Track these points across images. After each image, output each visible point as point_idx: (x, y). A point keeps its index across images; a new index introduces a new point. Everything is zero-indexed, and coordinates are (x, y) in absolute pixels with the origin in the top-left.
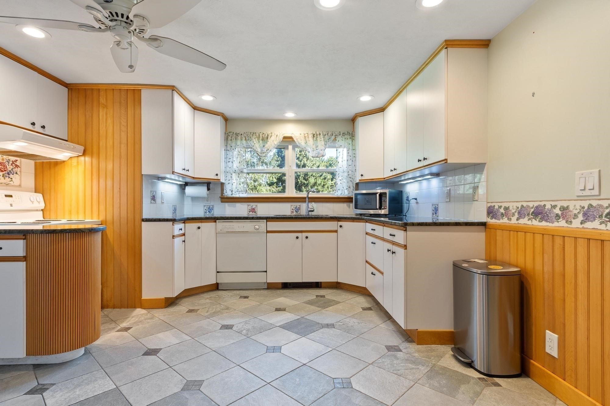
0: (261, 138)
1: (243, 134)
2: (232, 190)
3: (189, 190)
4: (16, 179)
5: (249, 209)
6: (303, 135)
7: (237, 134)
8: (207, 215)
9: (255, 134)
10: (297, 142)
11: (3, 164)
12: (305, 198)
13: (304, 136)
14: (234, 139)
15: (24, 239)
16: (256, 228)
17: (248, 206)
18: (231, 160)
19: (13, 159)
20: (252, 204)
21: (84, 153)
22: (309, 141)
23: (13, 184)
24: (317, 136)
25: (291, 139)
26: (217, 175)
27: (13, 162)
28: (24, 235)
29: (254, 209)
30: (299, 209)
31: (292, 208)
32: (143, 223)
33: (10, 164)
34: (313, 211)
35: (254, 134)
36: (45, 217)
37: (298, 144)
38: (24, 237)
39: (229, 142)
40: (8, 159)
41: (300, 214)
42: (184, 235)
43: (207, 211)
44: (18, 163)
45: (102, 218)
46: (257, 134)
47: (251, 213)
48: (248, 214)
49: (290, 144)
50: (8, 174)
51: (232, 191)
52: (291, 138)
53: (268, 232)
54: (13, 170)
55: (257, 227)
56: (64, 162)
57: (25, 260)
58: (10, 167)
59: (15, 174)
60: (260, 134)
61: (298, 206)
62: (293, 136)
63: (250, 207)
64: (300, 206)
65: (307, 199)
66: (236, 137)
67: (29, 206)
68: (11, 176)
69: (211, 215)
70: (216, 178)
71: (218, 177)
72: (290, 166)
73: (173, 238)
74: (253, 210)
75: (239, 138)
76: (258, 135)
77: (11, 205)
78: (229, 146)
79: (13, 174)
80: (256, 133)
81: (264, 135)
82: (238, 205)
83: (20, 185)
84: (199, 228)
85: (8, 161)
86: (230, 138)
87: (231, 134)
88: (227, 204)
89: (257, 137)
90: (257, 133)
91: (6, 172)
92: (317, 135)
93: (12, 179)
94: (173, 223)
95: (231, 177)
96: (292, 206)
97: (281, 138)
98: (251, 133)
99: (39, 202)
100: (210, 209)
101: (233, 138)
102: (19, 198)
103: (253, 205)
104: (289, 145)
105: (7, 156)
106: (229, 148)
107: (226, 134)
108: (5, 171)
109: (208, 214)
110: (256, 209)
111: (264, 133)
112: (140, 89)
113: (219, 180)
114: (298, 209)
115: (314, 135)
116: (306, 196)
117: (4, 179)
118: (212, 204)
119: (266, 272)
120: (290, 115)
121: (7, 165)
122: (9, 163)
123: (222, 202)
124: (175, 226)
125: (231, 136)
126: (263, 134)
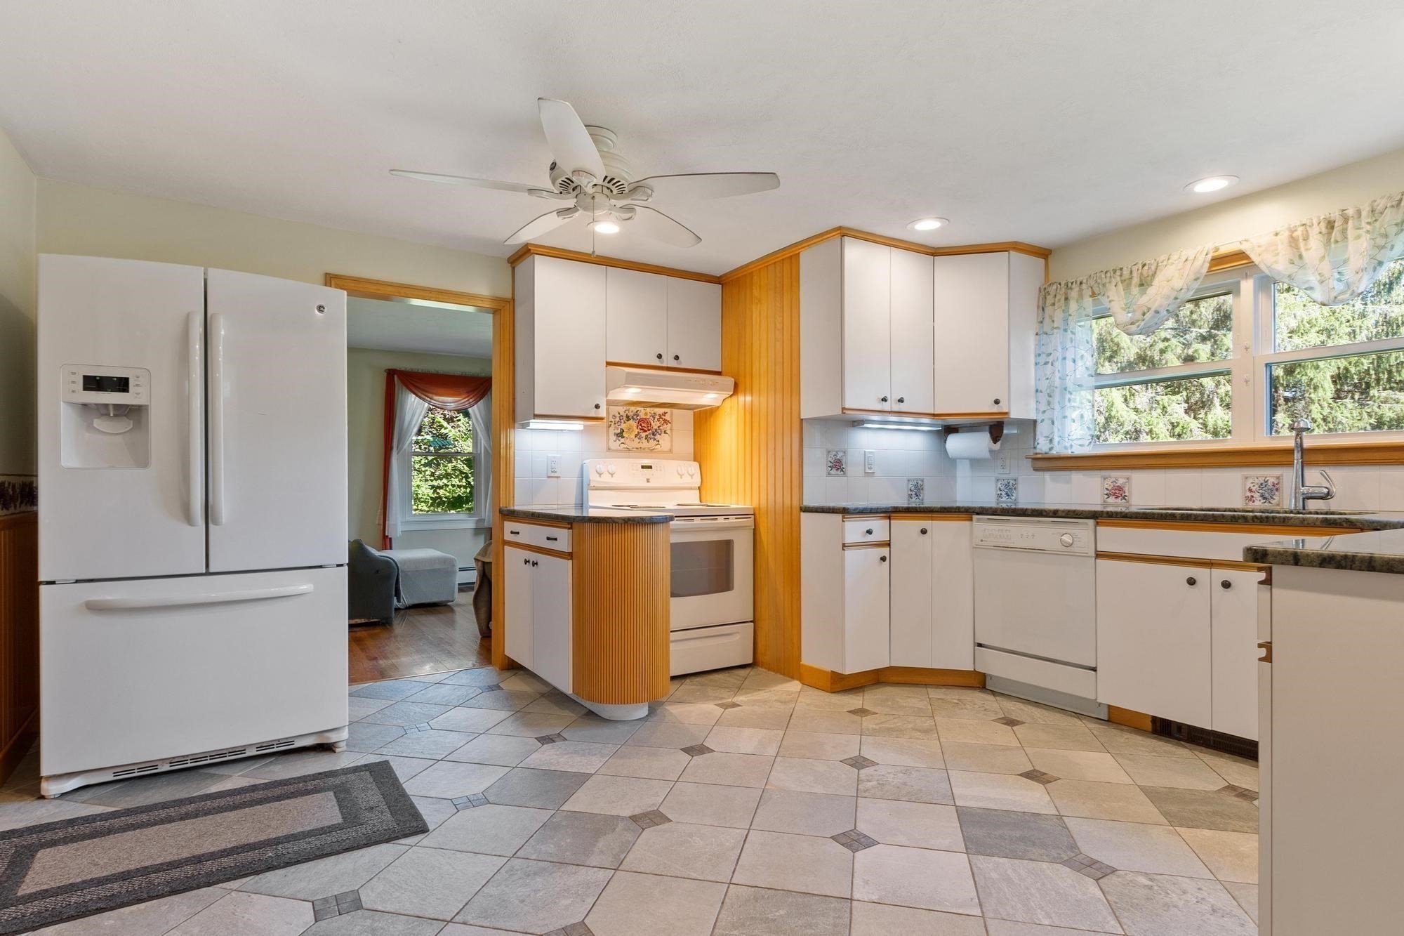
0: (1136, 280)
1: (1084, 281)
2: (1051, 436)
3: (955, 443)
4: (664, 441)
5: (1107, 489)
6: (1285, 235)
7: (1070, 284)
8: (1005, 502)
9: (1118, 273)
10: (1263, 267)
11: (646, 421)
12: (1290, 452)
13: (1292, 237)
14: (1059, 300)
15: (569, 529)
16: (1065, 542)
17: (1105, 479)
18: (1050, 359)
19: (660, 411)
20: (1115, 474)
21: (736, 389)
22: (1307, 250)
23: (660, 449)
24: (1347, 223)
25: (1243, 260)
26: (997, 402)
27: (660, 416)
28: (569, 524)
29: (1120, 488)
30: (1276, 487)
31: (1249, 485)
32: (802, 514)
33: (656, 419)
34: (1327, 496)
35: (1115, 271)
36: (703, 500)
37: (1267, 272)
38: (570, 526)
39: (1049, 310)
40: (653, 412)
41: (1278, 505)
42: (888, 544)
43: (1003, 493)
44: (667, 417)
45: (755, 504)
46: (1126, 272)
47: (1111, 500)
48: (1104, 502)
49: (1246, 277)
50: (654, 434)
51: (1051, 441)
52: (1241, 255)
53: (1099, 555)
54: (661, 428)
55: (1067, 539)
56: (718, 407)
57: (572, 559)
58: (655, 425)
59: (663, 434)
60: (1135, 269)
61: (1271, 480)
62: (1244, 247)
63: (1108, 484)
64: (1278, 478)
65: (1297, 455)
66: (1066, 294)
67: (676, 481)
68: (658, 437)
69: (1010, 502)
70: (995, 409)
71: (1003, 407)
72: (1247, 349)
73: (843, 550)
74: (1118, 492)
75: (1074, 294)
76: (1129, 272)
77: (648, 481)
78: (1047, 320)
79: (660, 434)
80: (1121, 269)
81: (1146, 268)
82: (1077, 477)
83: (670, 451)
84: (924, 532)
85: (653, 416)
86: (1050, 299)
87: (1055, 287)
88: (1047, 476)
89: (1122, 282)
90: (1125, 268)
91: (650, 432)
92: (1346, 220)
93: (658, 441)
94: (843, 517)
95: (1049, 403)
96: (1247, 478)
97: (1202, 263)
98: (1106, 272)
99: (692, 476)
100: (1009, 489)
101: (1058, 298)
102: (661, 470)
103: (1120, 476)
104: (1243, 278)
105: (652, 409)
106: (1047, 328)
107: (1042, 290)
108: (649, 430)
109: (1004, 499)
110: (1126, 489)
111: (1148, 262)
112: (798, 252)
113: (1006, 413)
114: (1269, 491)
115: (1331, 225)
116: (1291, 444)
117: (648, 441)
118: (1013, 475)
119: (1095, 670)
120: (1211, 186)
121: (652, 422)
122: (654, 418)
123: (1036, 469)
124: (846, 523)
125: (1053, 293)
126: (1144, 265)
